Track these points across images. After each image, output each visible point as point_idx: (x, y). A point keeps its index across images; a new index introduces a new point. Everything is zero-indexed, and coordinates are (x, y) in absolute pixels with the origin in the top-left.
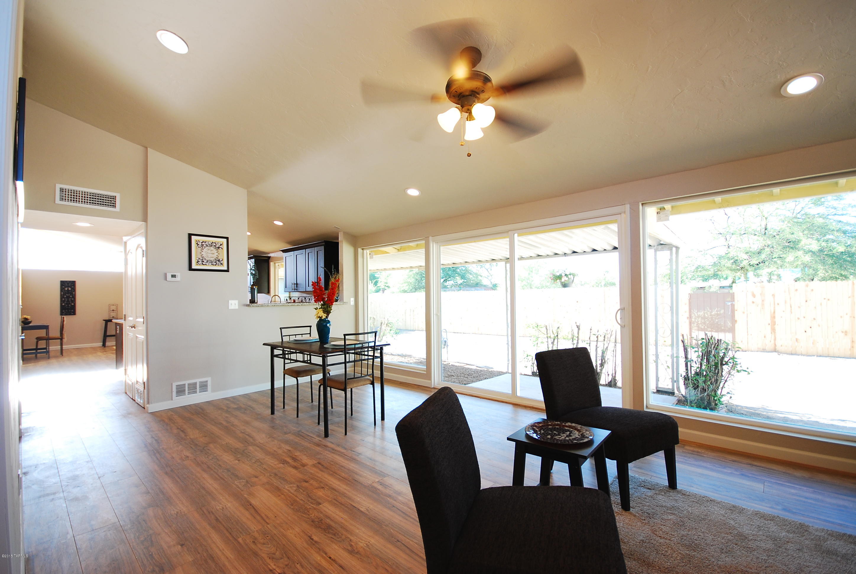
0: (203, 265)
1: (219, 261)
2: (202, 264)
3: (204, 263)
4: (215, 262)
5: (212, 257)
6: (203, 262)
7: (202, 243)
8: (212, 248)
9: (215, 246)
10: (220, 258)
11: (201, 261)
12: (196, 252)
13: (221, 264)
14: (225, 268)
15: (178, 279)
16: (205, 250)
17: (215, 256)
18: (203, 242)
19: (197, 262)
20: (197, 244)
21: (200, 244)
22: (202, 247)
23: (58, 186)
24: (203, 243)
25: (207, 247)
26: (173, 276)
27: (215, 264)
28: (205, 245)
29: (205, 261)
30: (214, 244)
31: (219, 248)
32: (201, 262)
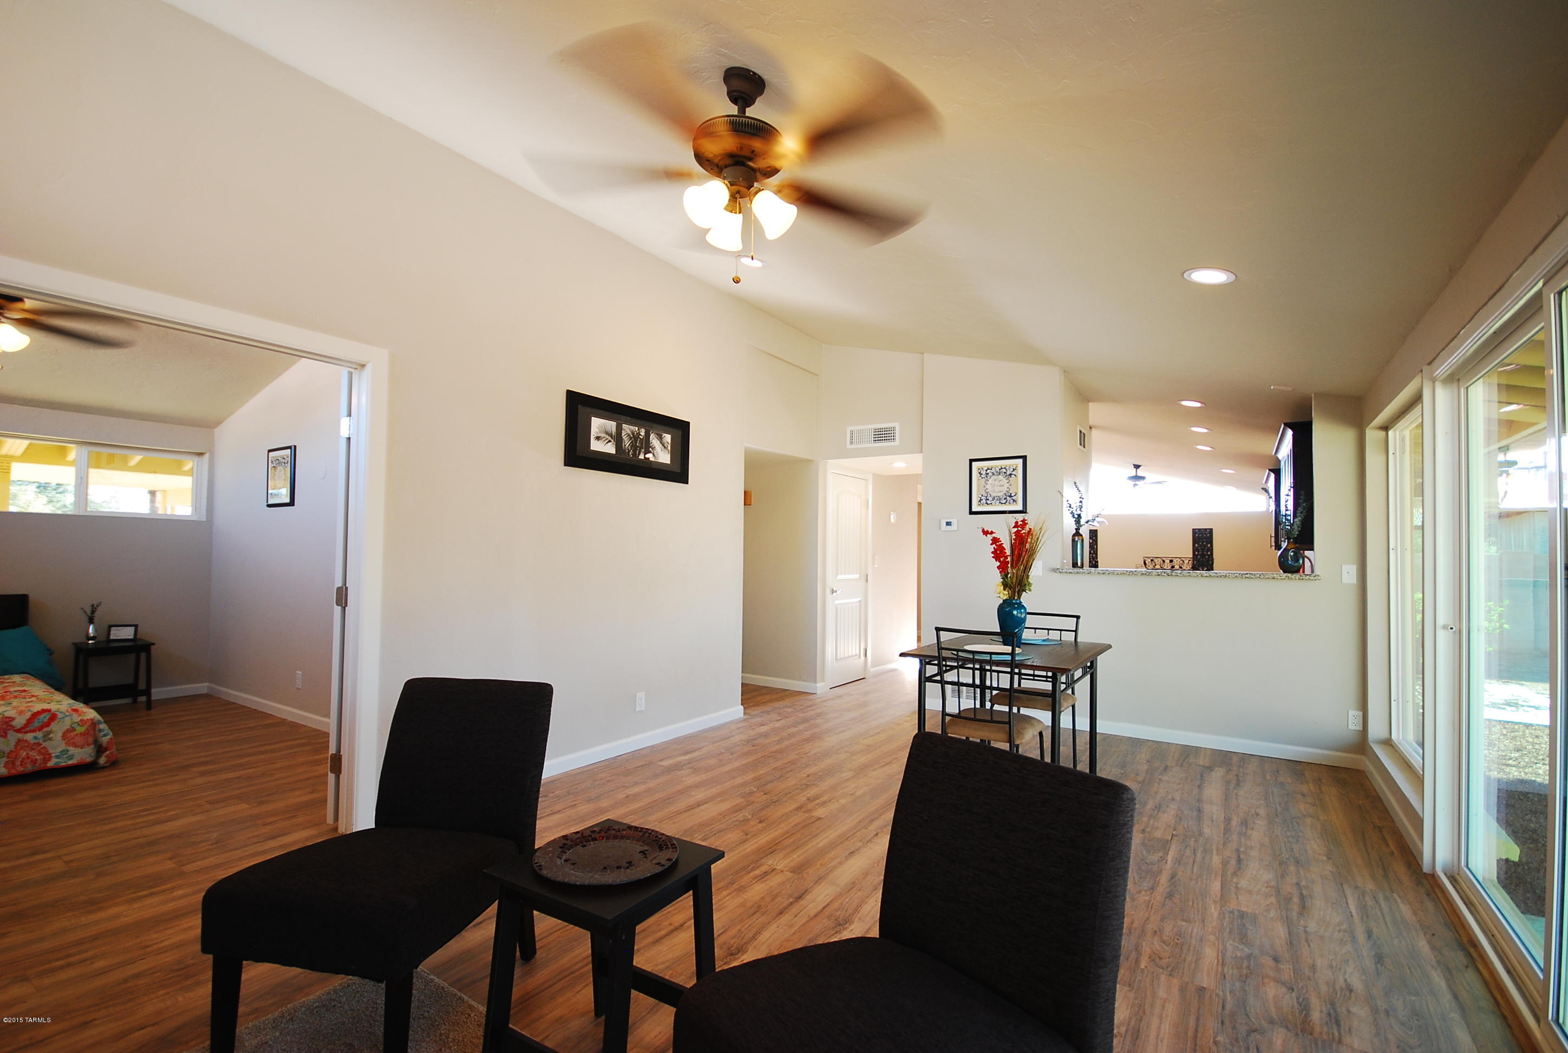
0: (988, 504)
1: (1010, 496)
2: (986, 503)
3: (988, 502)
4: (1005, 499)
5: (1001, 492)
6: (988, 500)
7: (986, 470)
8: (1001, 477)
9: (1005, 473)
10: (1012, 492)
11: (985, 499)
12: (978, 486)
13: (1014, 501)
14: (1020, 508)
15: (954, 527)
16: (991, 481)
17: (1004, 489)
18: (988, 469)
19: (980, 501)
20: (980, 473)
21: (984, 473)
22: (987, 477)
23: (849, 429)
24: (988, 471)
25: (994, 476)
26: (948, 524)
27: (1004, 501)
28: (990, 474)
29: (990, 499)
30: (1004, 470)
31: (1010, 475)
32: (984, 501)
